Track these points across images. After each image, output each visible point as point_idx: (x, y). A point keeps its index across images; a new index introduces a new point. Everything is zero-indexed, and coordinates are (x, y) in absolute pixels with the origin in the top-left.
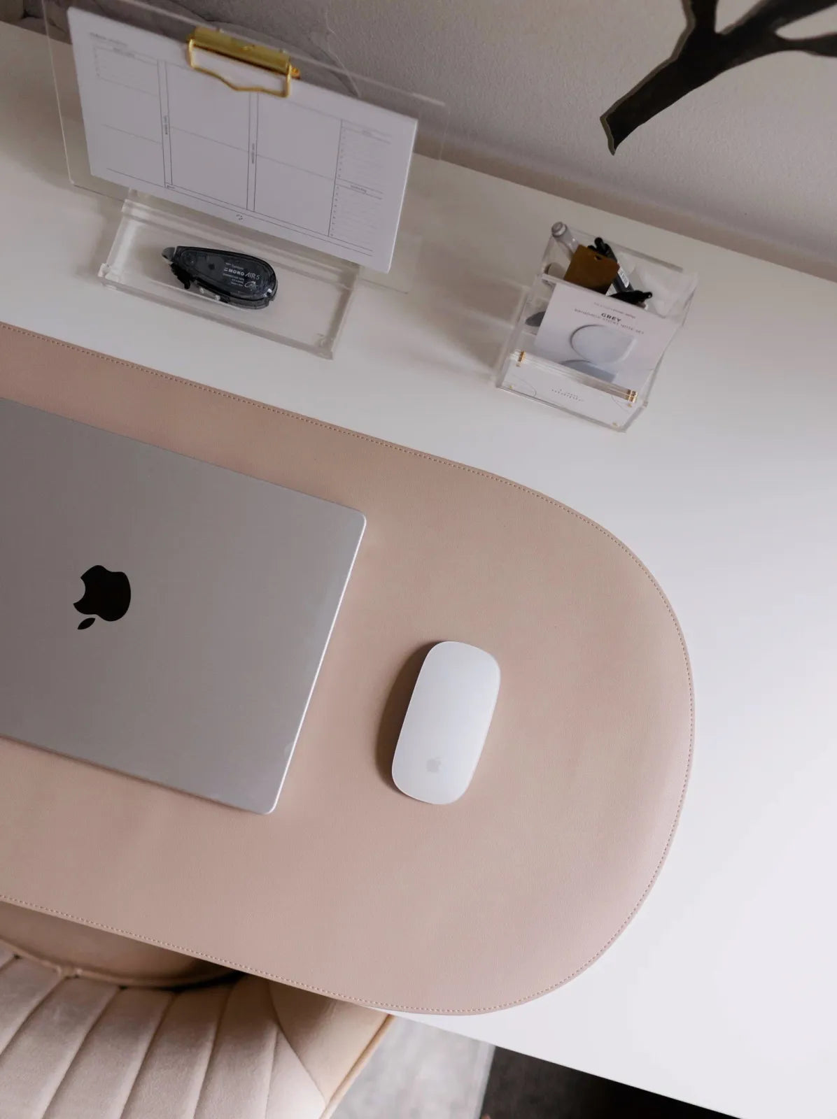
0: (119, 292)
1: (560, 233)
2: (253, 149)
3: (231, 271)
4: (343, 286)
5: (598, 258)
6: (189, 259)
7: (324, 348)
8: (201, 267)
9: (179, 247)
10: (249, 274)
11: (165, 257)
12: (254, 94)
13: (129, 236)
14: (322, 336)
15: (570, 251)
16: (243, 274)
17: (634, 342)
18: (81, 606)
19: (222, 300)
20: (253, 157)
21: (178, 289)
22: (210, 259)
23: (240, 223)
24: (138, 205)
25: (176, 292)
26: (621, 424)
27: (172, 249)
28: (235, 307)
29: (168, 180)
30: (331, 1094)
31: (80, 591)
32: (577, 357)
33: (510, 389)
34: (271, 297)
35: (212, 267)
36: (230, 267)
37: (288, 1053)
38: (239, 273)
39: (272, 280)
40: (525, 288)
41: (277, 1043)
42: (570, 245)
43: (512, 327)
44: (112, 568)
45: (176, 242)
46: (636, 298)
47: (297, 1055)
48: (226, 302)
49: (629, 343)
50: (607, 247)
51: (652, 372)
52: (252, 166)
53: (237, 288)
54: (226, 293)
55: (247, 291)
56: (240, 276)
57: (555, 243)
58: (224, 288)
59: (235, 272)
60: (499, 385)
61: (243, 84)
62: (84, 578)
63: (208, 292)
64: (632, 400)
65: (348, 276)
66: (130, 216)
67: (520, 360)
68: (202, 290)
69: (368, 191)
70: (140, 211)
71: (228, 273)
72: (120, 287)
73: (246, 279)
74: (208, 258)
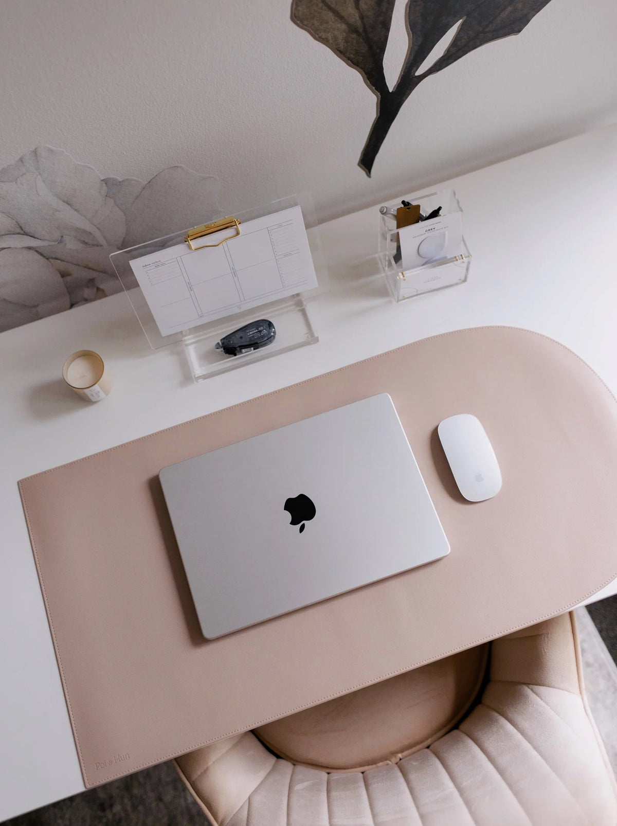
0: (205, 380)
1: (385, 211)
2: (233, 270)
3: (251, 333)
4: (299, 308)
5: (408, 209)
6: (229, 341)
7: (312, 339)
8: (236, 342)
9: (221, 340)
10: (260, 329)
11: (218, 348)
12: (224, 243)
13: (192, 354)
14: (307, 333)
15: (394, 215)
16: (257, 331)
17: (447, 232)
18: (294, 522)
19: (254, 349)
20: (234, 274)
21: (231, 359)
22: (238, 335)
23: (242, 310)
24: (187, 338)
25: (231, 361)
26: (463, 278)
27: (218, 343)
28: (262, 348)
29: (200, 313)
30: (577, 690)
31: (288, 516)
32: (426, 260)
33: (404, 299)
34: (274, 332)
35: (241, 338)
36: (249, 332)
37: (541, 689)
38: (255, 331)
39: (270, 325)
40: (376, 255)
41: (532, 690)
42: (392, 213)
43: (383, 275)
44: (294, 495)
45: (218, 340)
46: (435, 214)
47: (546, 686)
48: (258, 348)
49: (444, 235)
50: (408, 203)
51: (462, 242)
52: (236, 279)
53: (259, 338)
54: (255, 345)
55: (263, 337)
56: (256, 332)
57: (385, 217)
58: (253, 342)
59: (253, 332)
60: (398, 301)
61: (219, 242)
62: (285, 509)
63: (246, 350)
64: (463, 258)
65: (298, 302)
66: (187, 345)
67: (404, 276)
68: (243, 351)
69: (292, 253)
70: (189, 339)
71: (250, 335)
72: (206, 377)
73: (260, 331)
74: (236, 335)
